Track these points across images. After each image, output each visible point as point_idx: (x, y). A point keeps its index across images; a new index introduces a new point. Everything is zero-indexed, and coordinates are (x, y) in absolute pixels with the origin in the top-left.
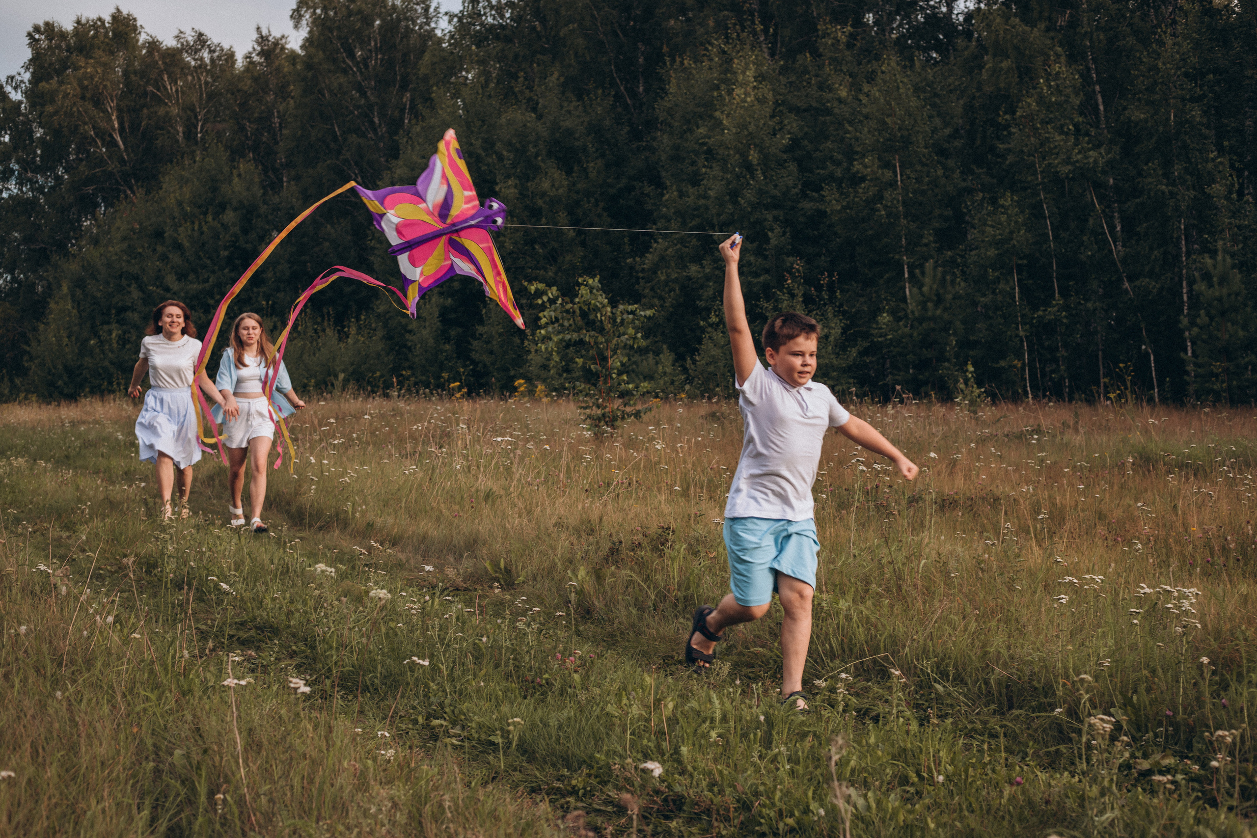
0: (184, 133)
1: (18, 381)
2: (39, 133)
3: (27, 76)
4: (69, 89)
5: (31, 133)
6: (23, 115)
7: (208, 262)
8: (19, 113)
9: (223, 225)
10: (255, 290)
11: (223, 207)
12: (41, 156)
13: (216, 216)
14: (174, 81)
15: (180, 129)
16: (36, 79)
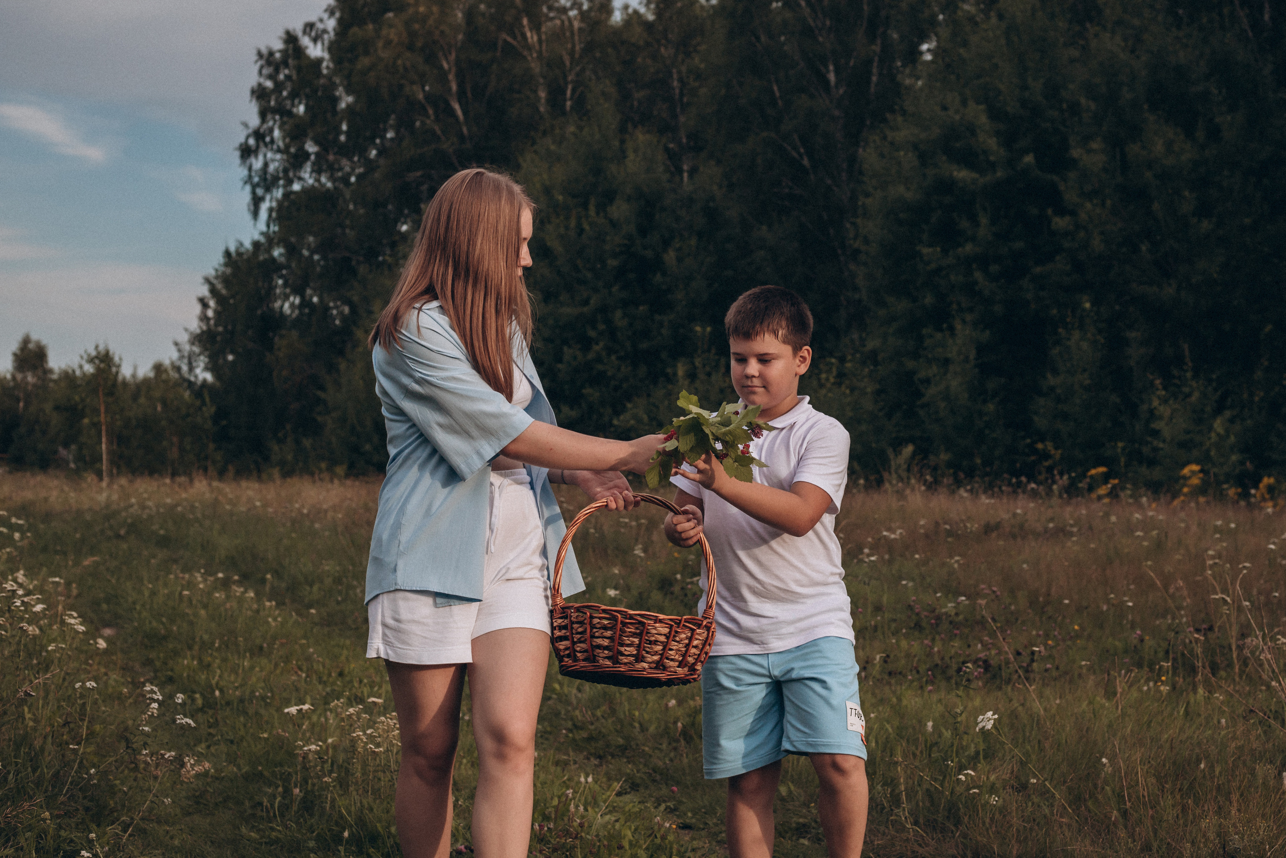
0: (548, 101)
1: (307, 443)
2: (346, 101)
3: (331, 24)
4: (393, 35)
5: (335, 100)
6: (324, 76)
7: (589, 275)
8: (319, 74)
9: (611, 221)
10: (657, 317)
11: (609, 197)
12: (348, 133)
13: (601, 208)
14: (536, 26)
15: (543, 94)
16: (343, 27)
